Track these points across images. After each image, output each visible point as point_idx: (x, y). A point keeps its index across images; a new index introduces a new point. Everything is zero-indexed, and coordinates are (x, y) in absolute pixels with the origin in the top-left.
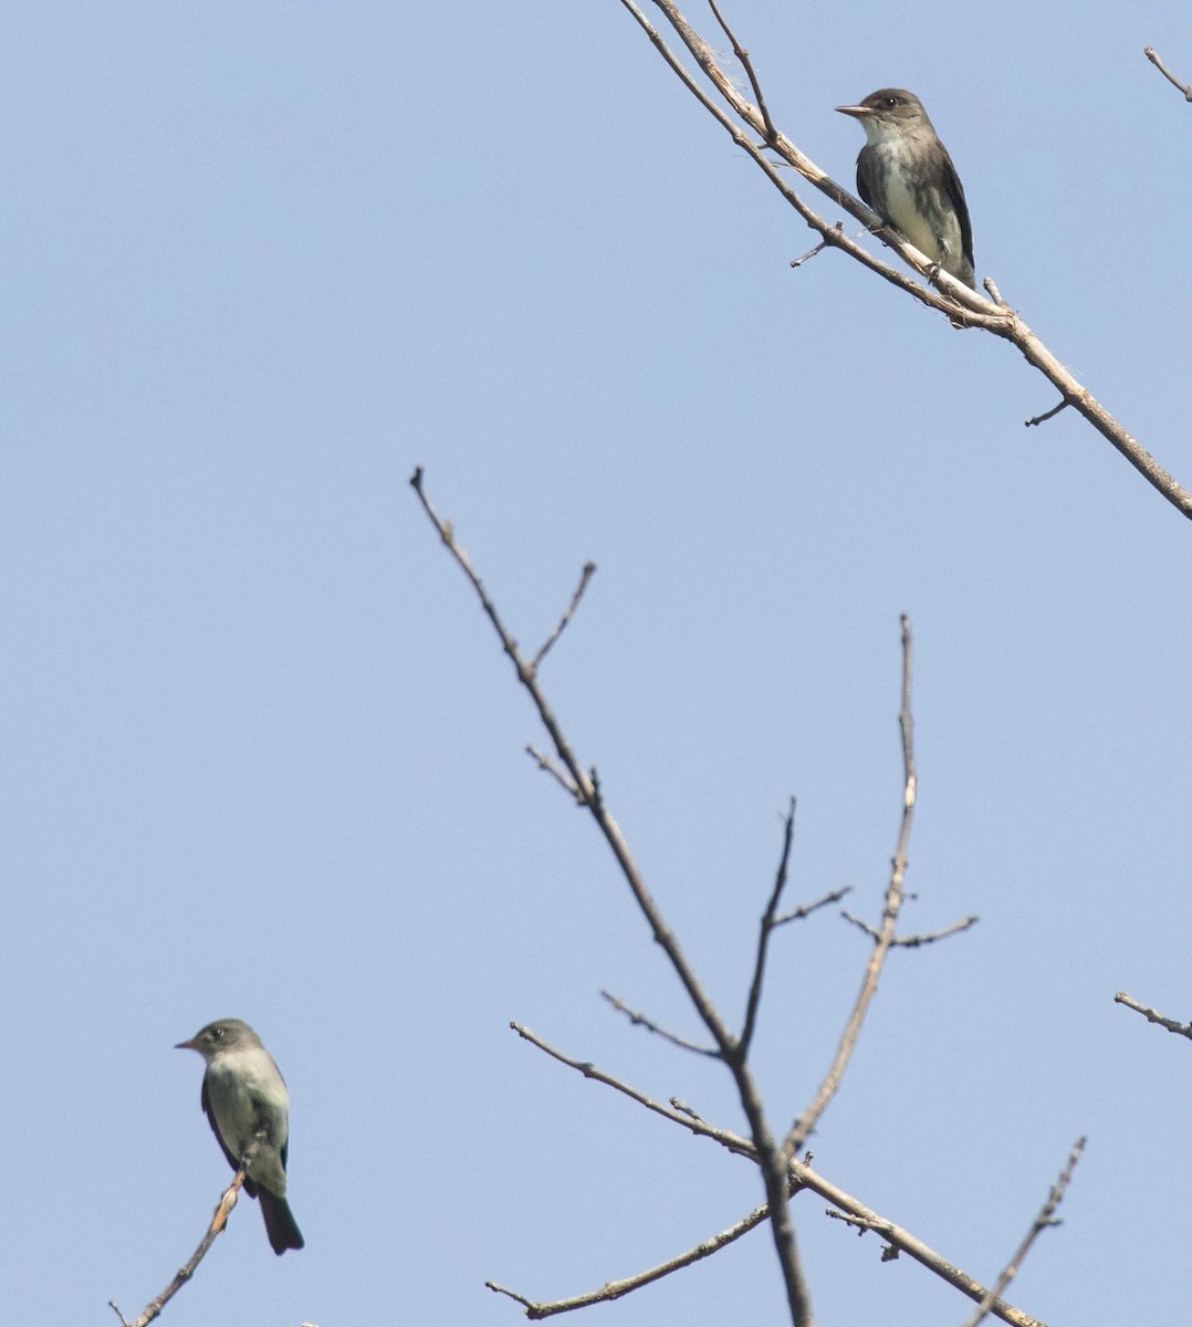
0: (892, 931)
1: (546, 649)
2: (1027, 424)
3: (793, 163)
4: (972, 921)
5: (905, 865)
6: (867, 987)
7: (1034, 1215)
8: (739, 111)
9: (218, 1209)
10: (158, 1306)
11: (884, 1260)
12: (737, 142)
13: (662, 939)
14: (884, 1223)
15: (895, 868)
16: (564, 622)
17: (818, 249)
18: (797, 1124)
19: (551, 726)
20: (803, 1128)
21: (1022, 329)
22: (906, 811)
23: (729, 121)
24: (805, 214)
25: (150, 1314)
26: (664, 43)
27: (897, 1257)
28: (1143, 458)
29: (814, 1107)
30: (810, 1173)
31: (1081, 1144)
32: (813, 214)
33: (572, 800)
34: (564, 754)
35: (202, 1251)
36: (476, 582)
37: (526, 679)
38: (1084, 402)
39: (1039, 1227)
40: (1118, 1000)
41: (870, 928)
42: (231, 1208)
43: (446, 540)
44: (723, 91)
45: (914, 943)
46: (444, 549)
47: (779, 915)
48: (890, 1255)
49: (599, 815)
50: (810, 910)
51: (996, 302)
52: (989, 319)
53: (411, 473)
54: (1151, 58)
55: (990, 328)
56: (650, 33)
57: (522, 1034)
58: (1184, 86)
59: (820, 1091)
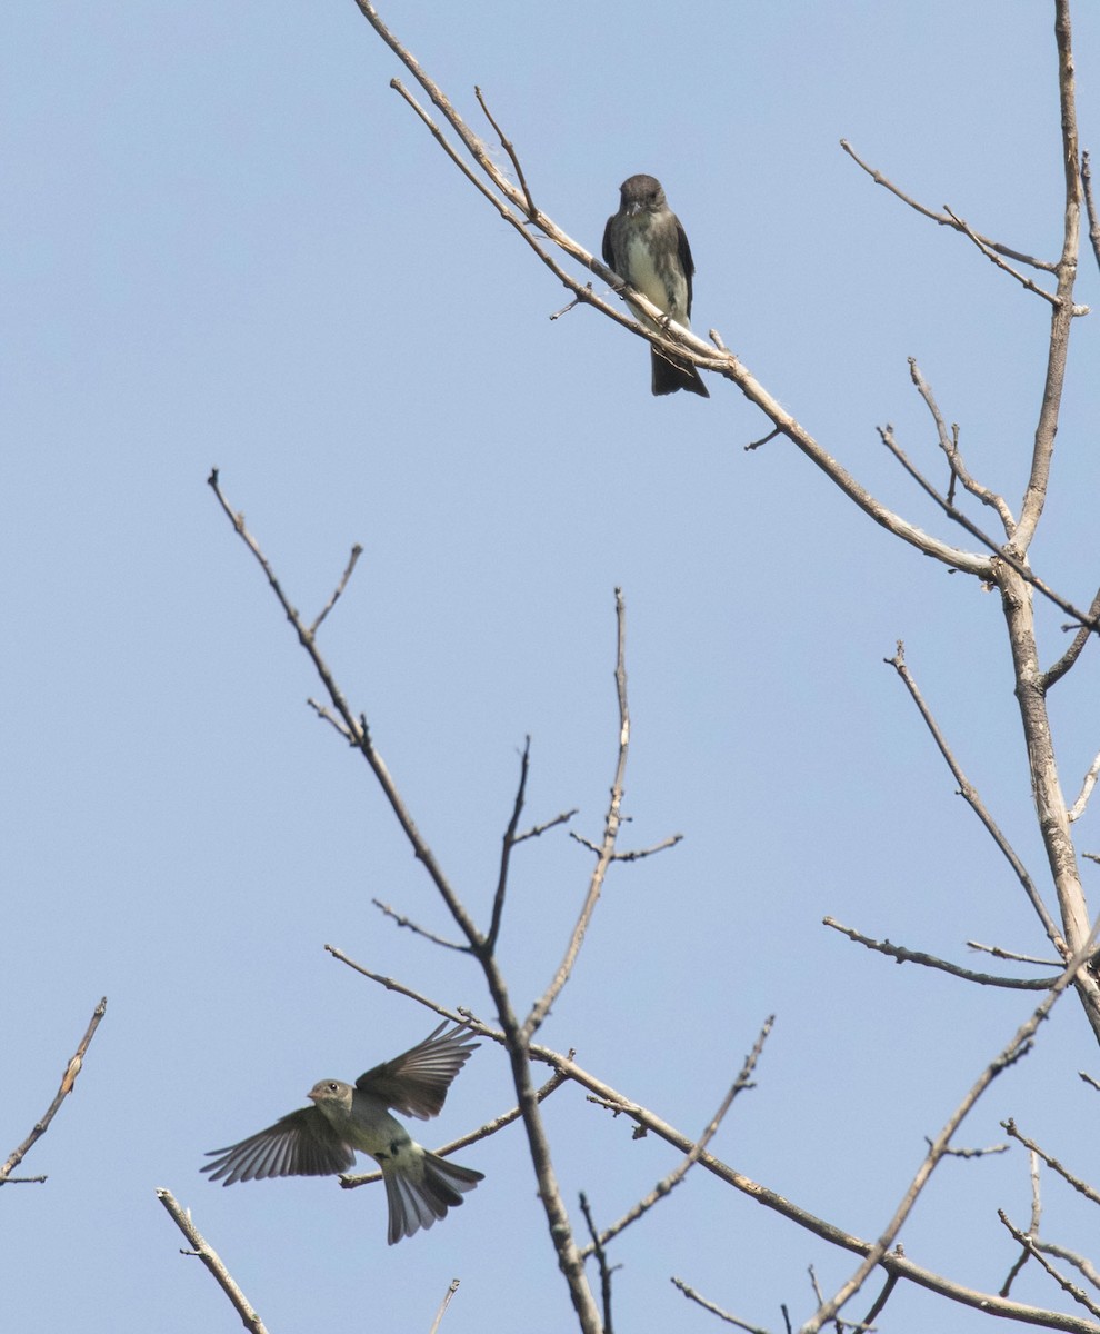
0: (612, 848)
1: (322, 617)
2: (746, 449)
3: (551, 236)
4: (677, 839)
5: (622, 794)
6: (592, 895)
7: (732, 1079)
8: (506, 193)
9: (67, 1073)
10: (20, 1155)
11: (634, 1138)
12: (504, 217)
13: (422, 854)
14: (634, 1107)
15: (614, 796)
16: (337, 595)
17: (573, 305)
18: (536, 1006)
19: (327, 680)
20: (541, 1011)
21: (741, 370)
22: (622, 749)
23: (498, 200)
24: (561, 277)
25: (13, 1162)
26: (444, 136)
27: (645, 1135)
28: (841, 475)
29: (550, 993)
30: (573, 1066)
31: (771, 1020)
32: (568, 277)
33: (346, 742)
34: (338, 703)
35: (54, 1108)
36: (263, 563)
37: (306, 642)
38: (793, 429)
39: (737, 1089)
40: (825, 923)
41: (593, 846)
42: (77, 1073)
43: (239, 529)
44: (492, 177)
45: (630, 857)
46: (237, 536)
47: (518, 834)
48: (639, 1134)
49: (368, 753)
50: (543, 829)
51: (719, 348)
52: (713, 362)
53: (210, 474)
54: (846, 147)
55: (715, 369)
56: (432, 128)
57: (335, 955)
58: (873, 169)
59: (555, 980)
